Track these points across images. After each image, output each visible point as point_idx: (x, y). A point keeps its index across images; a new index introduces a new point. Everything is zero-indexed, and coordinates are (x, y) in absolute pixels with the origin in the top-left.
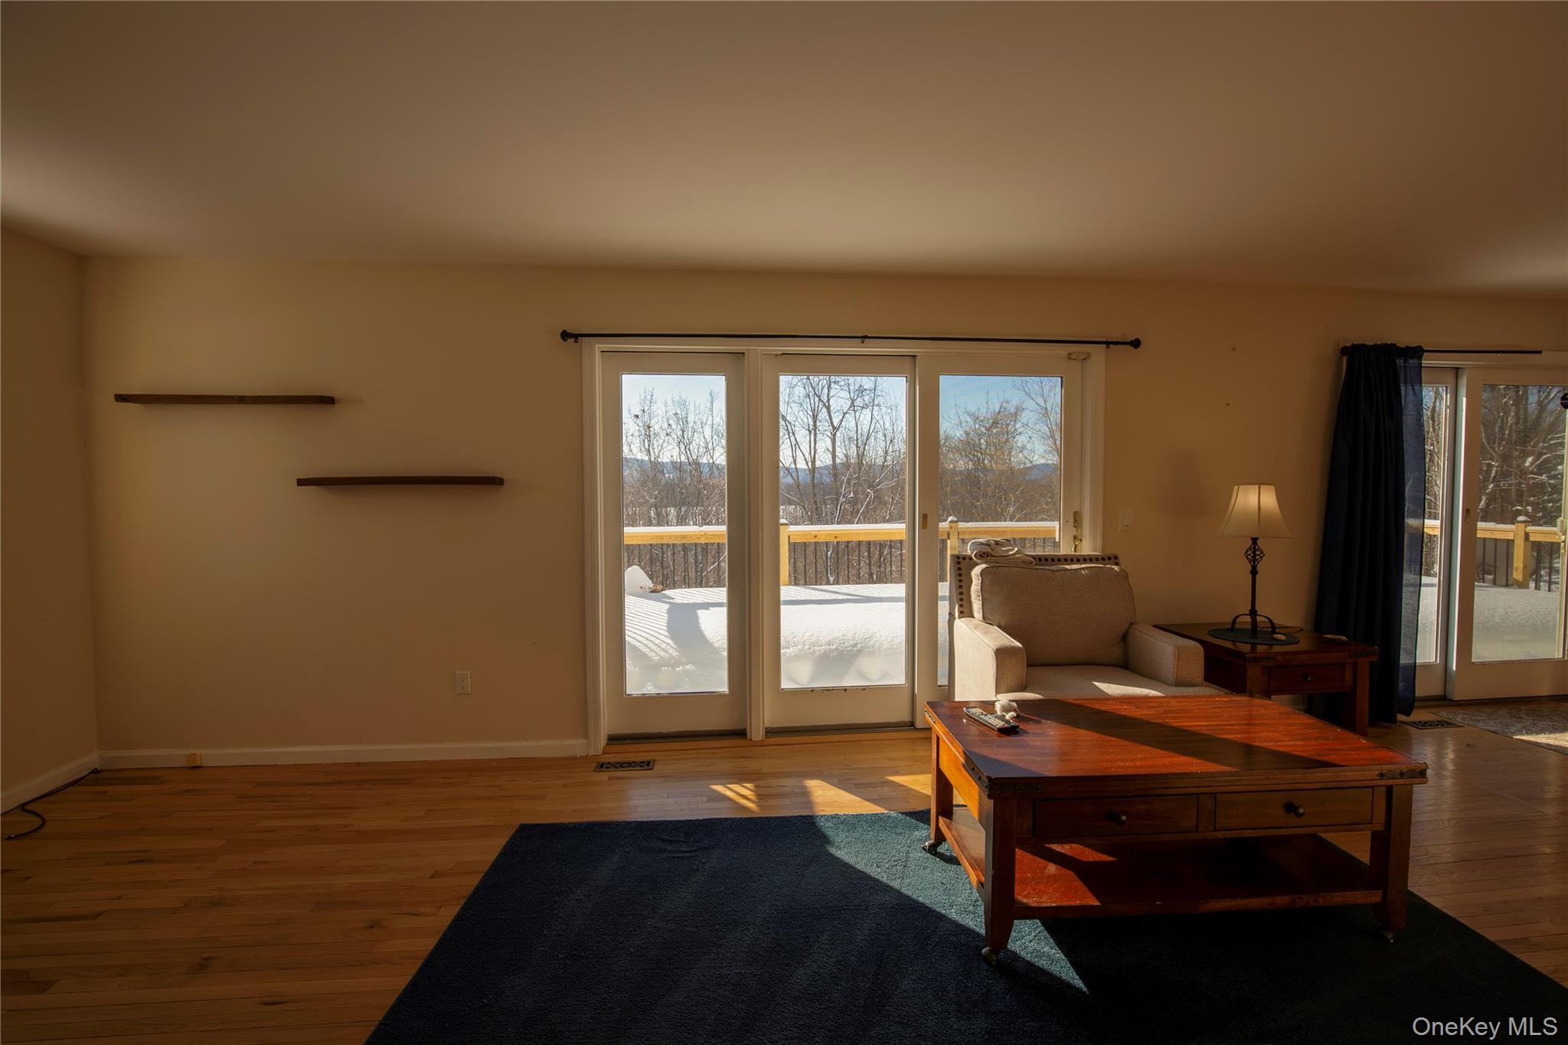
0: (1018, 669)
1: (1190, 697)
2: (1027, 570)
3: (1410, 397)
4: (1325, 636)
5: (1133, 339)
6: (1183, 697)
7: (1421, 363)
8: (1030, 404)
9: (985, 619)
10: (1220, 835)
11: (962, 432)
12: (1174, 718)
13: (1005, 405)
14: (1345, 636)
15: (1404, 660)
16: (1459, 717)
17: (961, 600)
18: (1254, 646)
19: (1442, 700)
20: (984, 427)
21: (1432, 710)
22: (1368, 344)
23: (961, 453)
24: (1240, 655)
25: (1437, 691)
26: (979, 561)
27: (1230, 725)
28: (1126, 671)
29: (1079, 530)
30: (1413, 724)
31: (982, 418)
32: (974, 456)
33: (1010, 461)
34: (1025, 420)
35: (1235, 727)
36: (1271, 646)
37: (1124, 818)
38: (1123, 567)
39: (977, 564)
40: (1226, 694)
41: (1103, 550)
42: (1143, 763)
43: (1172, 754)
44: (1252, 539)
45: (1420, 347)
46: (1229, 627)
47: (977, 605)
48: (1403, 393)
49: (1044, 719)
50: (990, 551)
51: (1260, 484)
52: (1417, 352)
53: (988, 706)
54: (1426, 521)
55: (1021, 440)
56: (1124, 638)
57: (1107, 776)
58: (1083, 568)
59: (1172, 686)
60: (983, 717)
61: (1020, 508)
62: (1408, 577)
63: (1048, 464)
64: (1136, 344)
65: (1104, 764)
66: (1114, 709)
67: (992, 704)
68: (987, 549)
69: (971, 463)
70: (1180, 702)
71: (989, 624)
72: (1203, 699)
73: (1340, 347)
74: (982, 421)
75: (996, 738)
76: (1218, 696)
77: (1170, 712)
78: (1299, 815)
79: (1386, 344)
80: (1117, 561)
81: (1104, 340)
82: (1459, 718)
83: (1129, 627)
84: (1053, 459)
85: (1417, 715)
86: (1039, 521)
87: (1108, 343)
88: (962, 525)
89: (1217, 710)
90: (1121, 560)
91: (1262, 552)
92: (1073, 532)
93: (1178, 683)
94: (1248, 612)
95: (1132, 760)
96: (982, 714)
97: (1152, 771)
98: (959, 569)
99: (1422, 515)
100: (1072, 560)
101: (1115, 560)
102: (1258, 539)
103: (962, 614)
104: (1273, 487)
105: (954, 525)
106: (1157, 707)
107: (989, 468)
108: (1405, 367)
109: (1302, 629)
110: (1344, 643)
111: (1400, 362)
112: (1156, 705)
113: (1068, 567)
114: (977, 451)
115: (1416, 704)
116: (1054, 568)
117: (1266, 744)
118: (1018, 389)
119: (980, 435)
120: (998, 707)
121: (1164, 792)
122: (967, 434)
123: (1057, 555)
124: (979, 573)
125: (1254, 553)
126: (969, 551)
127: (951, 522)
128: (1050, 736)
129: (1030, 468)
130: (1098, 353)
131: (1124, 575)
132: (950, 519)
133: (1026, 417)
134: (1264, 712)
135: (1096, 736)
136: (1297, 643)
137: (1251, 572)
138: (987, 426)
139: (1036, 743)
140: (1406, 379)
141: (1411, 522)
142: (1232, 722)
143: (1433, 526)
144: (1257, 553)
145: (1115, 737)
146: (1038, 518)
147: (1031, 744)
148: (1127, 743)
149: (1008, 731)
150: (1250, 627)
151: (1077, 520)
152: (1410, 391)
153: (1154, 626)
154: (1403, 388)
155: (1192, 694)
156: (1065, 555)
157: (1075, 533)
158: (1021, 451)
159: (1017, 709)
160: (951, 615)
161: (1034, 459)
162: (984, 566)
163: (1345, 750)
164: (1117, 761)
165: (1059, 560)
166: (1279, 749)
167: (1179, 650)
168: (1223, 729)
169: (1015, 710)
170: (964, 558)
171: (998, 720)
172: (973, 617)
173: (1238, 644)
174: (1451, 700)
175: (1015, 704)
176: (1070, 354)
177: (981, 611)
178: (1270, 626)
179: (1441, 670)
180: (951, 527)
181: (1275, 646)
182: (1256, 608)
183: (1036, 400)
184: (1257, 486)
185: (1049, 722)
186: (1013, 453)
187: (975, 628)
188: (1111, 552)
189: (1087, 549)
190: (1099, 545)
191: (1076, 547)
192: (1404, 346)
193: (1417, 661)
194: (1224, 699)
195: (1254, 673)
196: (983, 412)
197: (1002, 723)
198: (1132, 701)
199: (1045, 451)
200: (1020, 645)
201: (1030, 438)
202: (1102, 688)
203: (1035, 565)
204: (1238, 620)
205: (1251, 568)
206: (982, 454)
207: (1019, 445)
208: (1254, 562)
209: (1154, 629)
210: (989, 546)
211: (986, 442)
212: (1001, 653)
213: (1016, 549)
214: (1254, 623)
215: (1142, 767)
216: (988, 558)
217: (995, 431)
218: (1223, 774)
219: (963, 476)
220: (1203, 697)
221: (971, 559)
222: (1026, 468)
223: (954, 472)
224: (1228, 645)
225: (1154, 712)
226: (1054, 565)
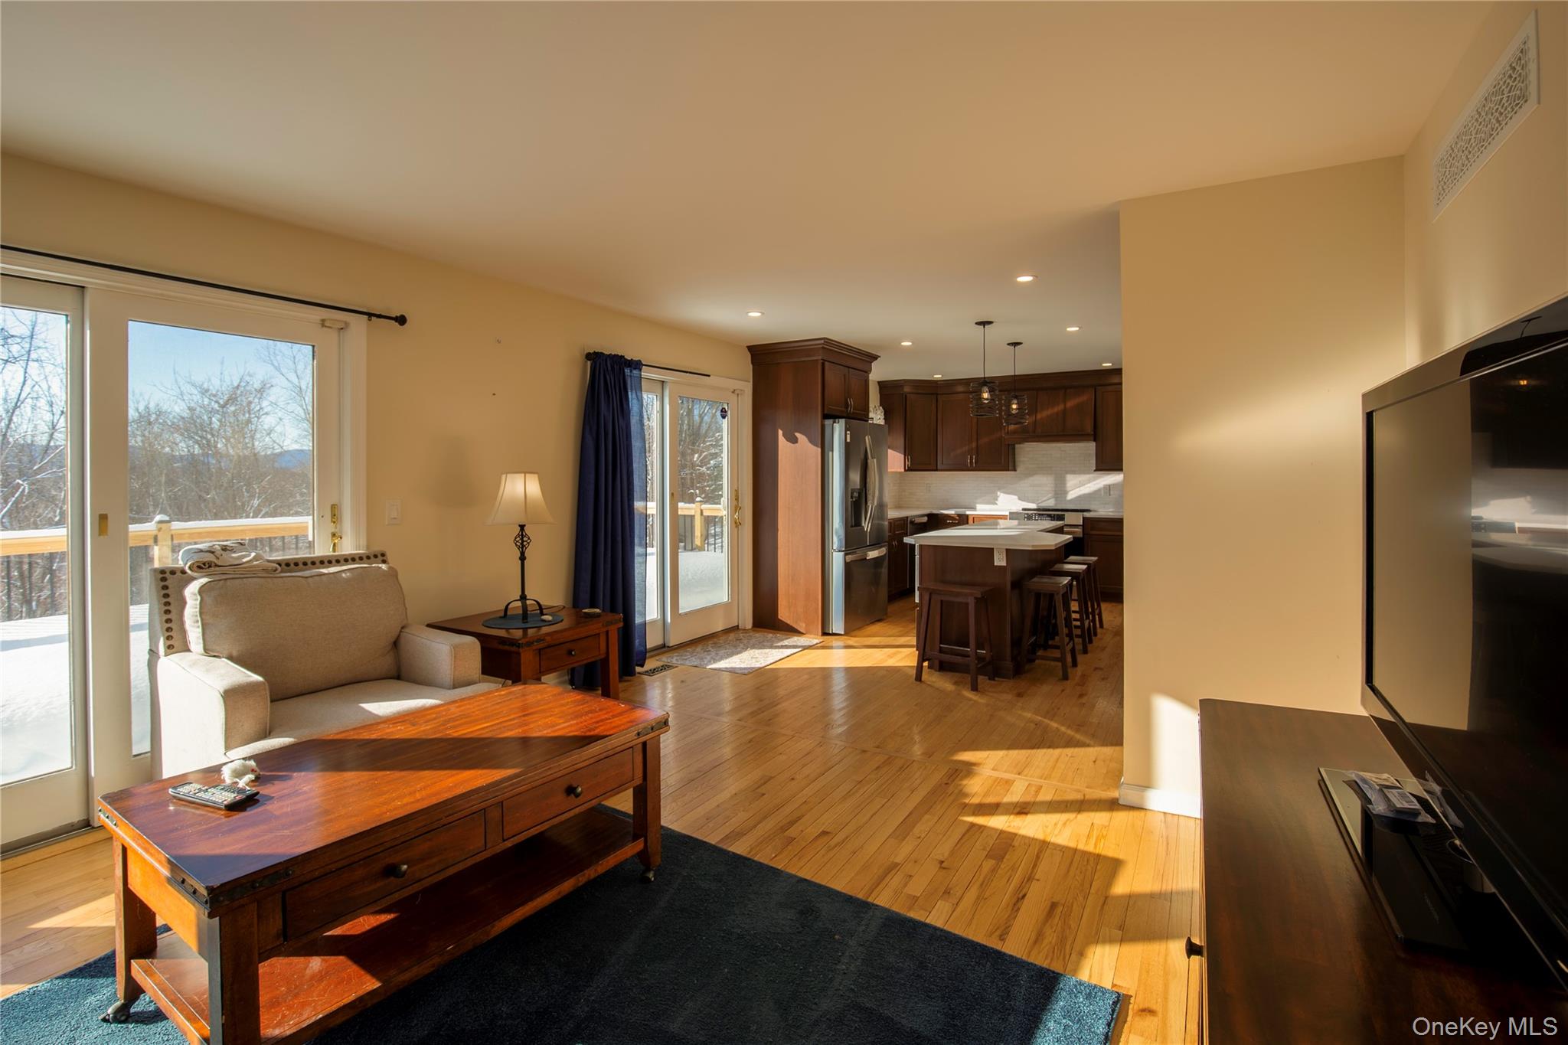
0: (258, 710)
1: (470, 698)
2: (269, 580)
3: (635, 401)
4: (584, 611)
5: (398, 315)
6: (462, 700)
7: (641, 375)
8: (280, 381)
9: (207, 651)
10: (509, 844)
11: (183, 406)
12: (454, 727)
13: (247, 378)
14: (597, 608)
15: (638, 620)
16: (673, 659)
17: (169, 629)
18: (525, 630)
19: (663, 648)
20: (216, 402)
21: (657, 658)
22: (606, 353)
23: (182, 435)
24: (513, 642)
25: (660, 642)
26: (195, 574)
27: (511, 720)
28: (399, 681)
29: (338, 526)
30: (647, 673)
31: (214, 392)
32: (202, 437)
33: (253, 445)
34: (272, 398)
35: (515, 721)
36: (539, 628)
37: (405, 867)
38: (391, 565)
39: (194, 579)
40: (504, 685)
41: (368, 547)
42: (424, 793)
43: (454, 772)
44: (520, 526)
45: (640, 361)
46: (502, 614)
47: (194, 634)
48: (630, 396)
49: (295, 772)
50: (215, 560)
51: (525, 473)
52: (637, 365)
53: (211, 775)
54: (648, 503)
55: (268, 421)
56: (396, 644)
57: (383, 825)
58: (343, 571)
59: (449, 689)
60: (201, 794)
61: (267, 501)
62: (638, 550)
63: (302, 451)
64: (401, 320)
65: (377, 811)
66: (387, 733)
67: (217, 770)
68: (210, 558)
69: (196, 446)
70: (460, 706)
71: (215, 656)
72: (482, 698)
73: (585, 353)
74: (215, 396)
75: (224, 820)
76: (497, 690)
77: (449, 721)
78: (577, 796)
79: (618, 355)
80: (384, 558)
81: (365, 310)
82: (674, 661)
83: (401, 631)
84: (307, 445)
85: (650, 664)
86: (292, 515)
87: (370, 315)
88: (177, 526)
89: (498, 707)
90: (389, 557)
91: (529, 539)
92: (331, 528)
93: (456, 685)
94: (519, 598)
95: (410, 794)
96: (200, 790)
97: (434, 801)
98: (165, 587)
99: (645, 499)
100: (330, 562)
101: (382, 557)
102: (525, 525)
103: (170, 649)
104: (536, 476)
105: (163, 526)
106: (435, 719)
107: (224, 452)
108: (631, 376)
109: (564, 607)
110: (598, 616)
111: (627, 371)
112: (434, 716)
113: (325, 571)
114: (206, 431)
115: (648, 655)
116: (307, 573)
117: (545, 732)
118: (265, 362)
119: (213, 412)
120: (227, 774)
121: (450, 819)
122: (192, 410)
123: (311, 558)
124: (196, 591)
125: (522, 539)
126: (181, 562)
127: (161, 522)
128: (305, 792)
129: (280, 454)
130: (358, 323)
131: (393, 573)
132: (158, 518)
133: (273, 394)
134: (539, 697)
135: (365, 775)
136: (562, 621)
137: (520, 559)
138: (221, 402)
139: (285, 810)
140: (632, 387)
141: (638, 505)
142: (512, 717)
143: (652, 508)
144: (525, 539)
145: (389, 770)
146: (291, 512)
147: (277, 813)
148: (403, 773)
149: (245, 803)
150: (521, 612)
151: (335, 514)
152: (634, 396)
153: (429, 626)
154: (630, 393)
155: (472, 695)
156: (322, 557)
157: (333, 530)
158: (269, 434)
159: (257, 769)
160: (153, 653)
161: (285, 444)
162: (204, 580)
163: (610, 719)
164: (394, 800)
165: (313, 563)
166: (556, 734)
167: (456, 648)
168: (504, 727)
169: (253, 771)
170: (173, 572)
171: (226, 793)
172: (189, 650)
173: (511, 631)
174: (668, 647)
175: (252, 763)
176: (323, 321)
177: (201, 641)
178: (538, 608)
179: (661, 623)
180: (160, 530)
181: (544, 628)
182: (526, 593)
183: (287, 376)
184: (523, 475)
185: (303, 774)
186: (258, 436)
187: (190, 666)
188: (377, 548)
189: (348, 547)
190: (363, 542)
191: (334, 545)
192: (629, 359)
193: (647, 619)
194: (503, 693)
195: (527, 658)
196: (215, 385)
197: (233, 795)
198: (407, 718)
199: (300, 435)
200: (260, 679)
201: (281, 419)
202: (370, 710)
203: (282, 572)
204: (510, 606)
205: (519, 555)
206: (213, 435)
207: (266, 427)
208: (522, 548)
209: (428, 628)
210: (213, 553)
211: (220, 421)
212: (233, 696)
213: (253, 554)
214: (525, 607)
215: (422, 799)
216: (212, 569)
217: (233, 408)
218: (509, 778)
219: (185, 463)
220: (481, 695)
221: (183, 572)
222: (276, 454)
223: (172, 458)
224: (502, 633)
225: (434, 726)
226: (307, 570)
